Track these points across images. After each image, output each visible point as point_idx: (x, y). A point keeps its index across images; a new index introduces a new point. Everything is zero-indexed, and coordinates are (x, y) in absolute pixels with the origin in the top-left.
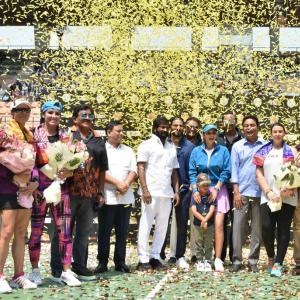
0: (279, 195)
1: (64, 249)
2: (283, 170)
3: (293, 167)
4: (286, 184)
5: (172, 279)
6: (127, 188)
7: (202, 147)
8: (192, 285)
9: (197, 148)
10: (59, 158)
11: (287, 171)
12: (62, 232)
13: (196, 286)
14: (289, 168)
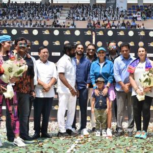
0: (143, 91)
1: (15, 125)
2: (144, 76)
3: (150, 74)
4: (146, 84)
5: (81, 142)
6: (49, 88)
7: (97, 61)
8: (93, 145)
9: (94, 62)
10: (10, 70)
11: (147, 77)
12: (13, 115)
13: (95, 146)
14: (148, 75)
